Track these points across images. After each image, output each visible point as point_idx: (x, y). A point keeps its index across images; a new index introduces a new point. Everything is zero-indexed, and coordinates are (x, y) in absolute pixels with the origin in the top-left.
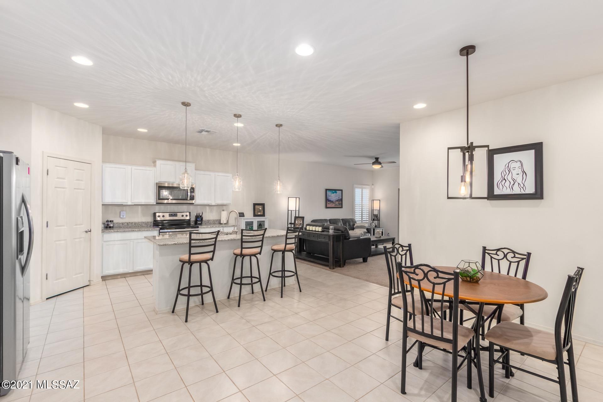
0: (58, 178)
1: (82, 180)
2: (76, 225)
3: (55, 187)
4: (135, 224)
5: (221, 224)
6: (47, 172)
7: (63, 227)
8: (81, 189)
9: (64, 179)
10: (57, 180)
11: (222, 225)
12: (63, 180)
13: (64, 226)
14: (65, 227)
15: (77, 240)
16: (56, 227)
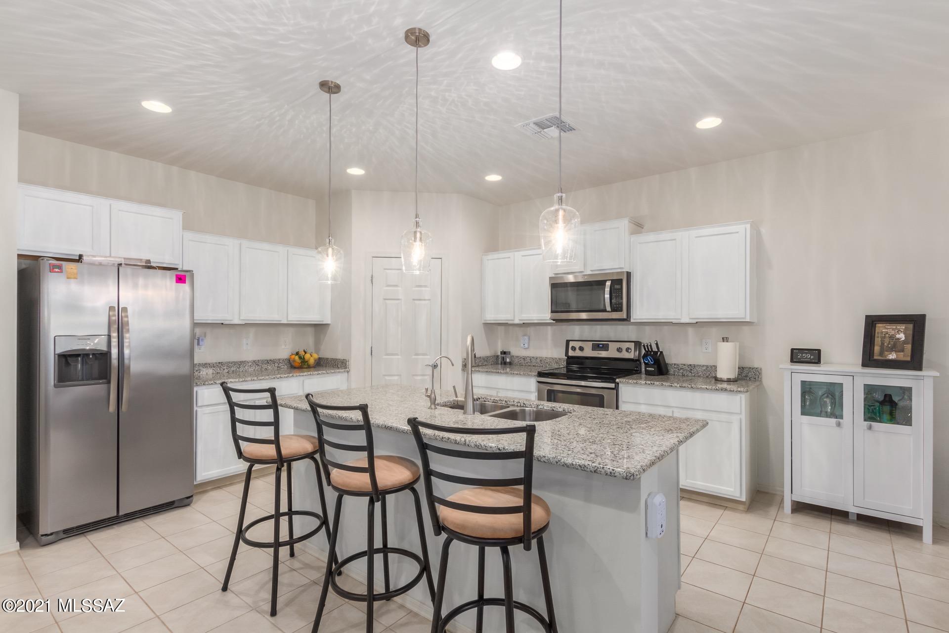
0: (388, 286)
1: (425, 286)
2: (417, 354)
3: (385, 299)
4: (540, 360)
5: (717, 380)
6: (371, 279)
7: (397, 357)
8: (425, 300)
9: (396, 286)
10: (387, 288)
11: (720, 386)
12: (396, 288)
13: (397, 354)
14: (400, 357)
15: (419, 378)
16: (385, 355)
